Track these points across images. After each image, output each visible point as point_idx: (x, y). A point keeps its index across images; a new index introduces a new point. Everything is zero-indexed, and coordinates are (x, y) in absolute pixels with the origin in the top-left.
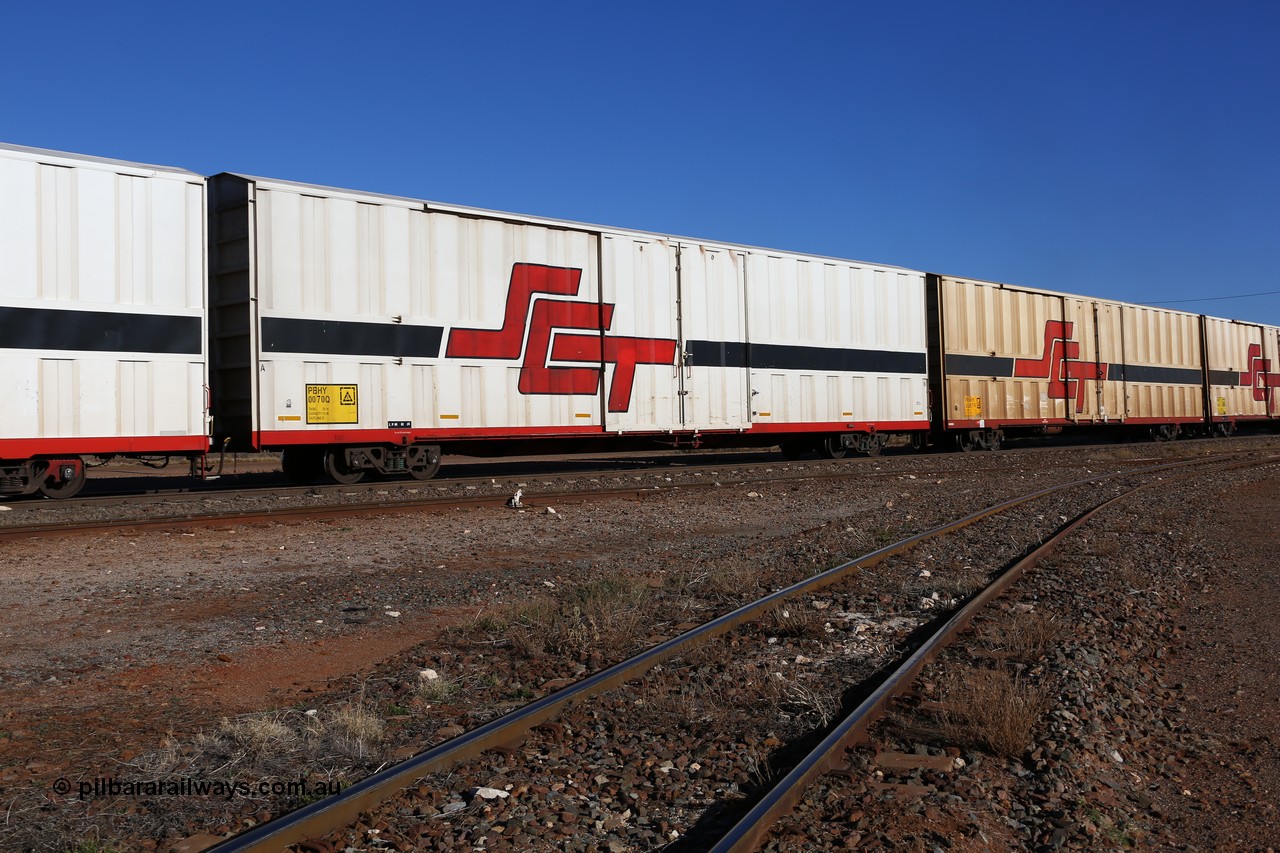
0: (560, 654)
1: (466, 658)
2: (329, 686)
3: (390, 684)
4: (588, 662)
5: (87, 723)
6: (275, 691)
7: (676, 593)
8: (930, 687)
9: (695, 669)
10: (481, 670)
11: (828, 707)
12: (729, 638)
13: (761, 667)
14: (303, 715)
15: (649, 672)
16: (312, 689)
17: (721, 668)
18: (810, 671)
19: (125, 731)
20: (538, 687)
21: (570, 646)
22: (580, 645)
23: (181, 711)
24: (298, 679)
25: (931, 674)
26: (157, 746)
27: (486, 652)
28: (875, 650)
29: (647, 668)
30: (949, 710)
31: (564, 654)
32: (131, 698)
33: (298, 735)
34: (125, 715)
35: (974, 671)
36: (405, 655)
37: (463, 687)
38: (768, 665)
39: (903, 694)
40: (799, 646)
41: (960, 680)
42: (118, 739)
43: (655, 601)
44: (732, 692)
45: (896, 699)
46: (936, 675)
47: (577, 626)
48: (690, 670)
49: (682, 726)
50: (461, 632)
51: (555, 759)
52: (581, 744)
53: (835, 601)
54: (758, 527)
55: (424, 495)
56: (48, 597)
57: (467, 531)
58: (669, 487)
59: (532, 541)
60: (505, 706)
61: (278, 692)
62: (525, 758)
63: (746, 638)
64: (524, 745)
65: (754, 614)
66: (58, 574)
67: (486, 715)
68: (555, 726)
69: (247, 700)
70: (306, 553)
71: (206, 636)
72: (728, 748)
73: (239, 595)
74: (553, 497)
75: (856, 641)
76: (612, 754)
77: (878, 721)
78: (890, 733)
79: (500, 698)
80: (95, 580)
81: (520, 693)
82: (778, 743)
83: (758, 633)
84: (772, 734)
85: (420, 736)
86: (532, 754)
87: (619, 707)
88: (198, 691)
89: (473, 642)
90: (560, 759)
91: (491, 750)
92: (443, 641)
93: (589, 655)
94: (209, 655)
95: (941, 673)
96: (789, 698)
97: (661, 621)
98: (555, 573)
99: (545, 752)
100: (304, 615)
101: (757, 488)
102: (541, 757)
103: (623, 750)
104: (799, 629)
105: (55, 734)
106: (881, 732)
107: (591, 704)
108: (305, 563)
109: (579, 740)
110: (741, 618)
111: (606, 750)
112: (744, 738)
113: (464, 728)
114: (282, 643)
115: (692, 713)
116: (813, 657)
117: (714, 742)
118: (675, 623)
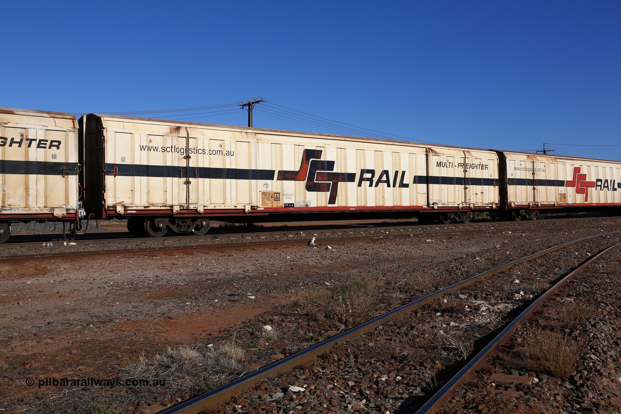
0: (332, 319)
1: (286, 320)
2: (220, 333)
3: (249, 332)
4: (346, 324)
5: (106, 347)
6: (194, 334)
7: (390, 289)
8: (519, 340)
9: (399, 328)
10: (293, 326)
11: (467, 349)
12: (416, 313)
13: (432, 327)
14: (206, 347)
15: (376, 329)
16: (212, 334)
17: (412, 328)
18: (458, 330)
19: (123, 352)
20: (321, 335)
21: (337, 315)
22: (342, 315)
23: (149, 343)
24: (205, 329)
25: (520, 333)
26: (137, 360)
27: (296, 317)
28: (491, 320)
29: (375, 327)
30: (529, 352)
31: (334, 319)
32: (126, 336)
33: (204, 357)
34: (123, 344)
35: (542, 332)
36: (257, 318)
37: (284, 334)
38: (436, 327)
39: (506, 343)
40: (452, 317)
41: (535, 337)
42: (120, 356)
43: (380, 293)
44: (418, 340)
45: (502, 346)
46: (522, 334)
47: (340, 305)
48: (397, 328)
49: (392, 357)
50: (284, 307)
51: (328, 372)
52: (341, 365)
53: (470, 294)
54: (431, 257)
55: (268, 239)
56: (91, 286)
57: (288, 257)
58: (388, 236)
59: (320, 263)
60: (305, 345)
61: (195, 335)
62: (313, 371)
63: (425, 312)
64: (314, 364)
65: (429, 301)
66: (96, 275)
67: (295, 348)
68: (329, 356)
69: (181, 339)
70: (212, 267)
71: (162, 307)
72: (416, 369)
73: (179, 287)
74: (330, 241)
75: (481, 315)
76: (357, 370)
77: (493, 357)
78: (498, 363)
79: (303, 341)
80: (112, 278)
81: (312, 338)
82: (441, 367)
83: (431, 310)
84: (437, 362)
85: (263, 359)
86: (317, 369)
87: (361, 346)
88: (158, 333)
89: (290, 312)
90: (331, 372)
91: (297, 367)
92: (275, 311)
93: (347, 320)
94: (164, 316)
95: (525, 333)
96: (447, 344)
97: (383, 303)
98: (331, 278)
99: (323, 368)
100: (209, 297)
101: (431, 237)
102: (322, 371)
103: (362, 369)
104: (452, 309)
105: (91, 352)
106: (494, 364)
107: (347, 344)
108: (211, 272)
109: (341, 363)
110: (423, 303)
111: (354, 368)
112: (423, 364)
113: (284, 355)
114: (198, 310)
115: (398, 350)
116: (459, 323)
117: (409, 365)
118: (389, 304)
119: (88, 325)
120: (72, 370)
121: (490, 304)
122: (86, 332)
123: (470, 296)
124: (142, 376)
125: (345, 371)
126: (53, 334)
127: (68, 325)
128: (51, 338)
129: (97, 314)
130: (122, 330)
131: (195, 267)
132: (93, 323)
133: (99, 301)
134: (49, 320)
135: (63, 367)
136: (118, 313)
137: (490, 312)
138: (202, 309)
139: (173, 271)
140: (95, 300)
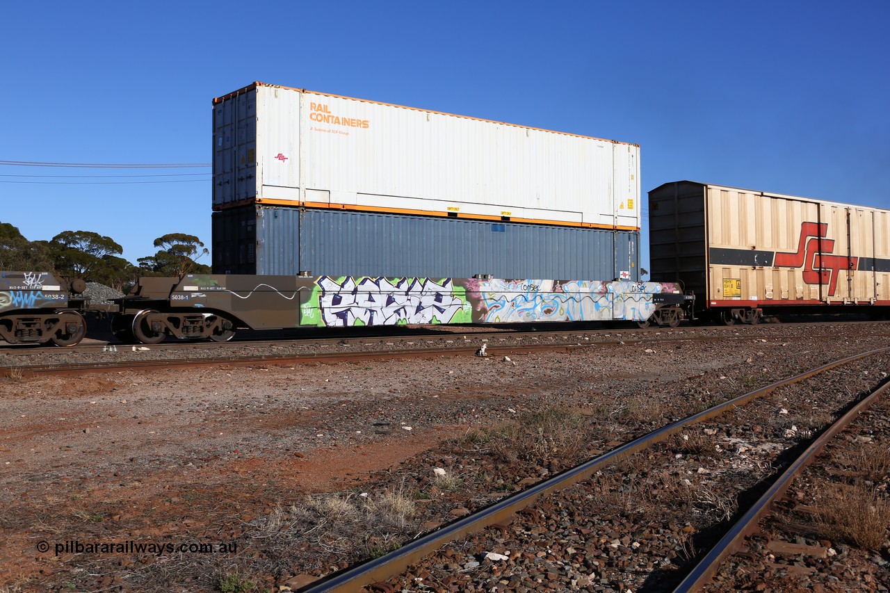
0: (528, 461)
1: (463, 461)
2: (371, 477)
3: (413, 477)
4: (549, 467)
5: (216, 495)
6: (335, 479)
8: (801, 495)
9: (626, 475)
10: (475, 470)
11: (729, 506)
12: (647, 453)
13: (673, 475)
14: (359, 497)
15: (593, 476)
16: (360, 478)
17: (644, 475)
18: (710, 479)
19: (242, 501)
20: (516, 483)
21: (536, 455)
22: (542, 455)
23: (276, 490)
24: (349, 472)
25: (800, 485)
27: (476, 457)
28: (755, 466)
29: (592, 473)
31: (532, 460)
32: (242, 480)
34: (240, 491)
35: (832, 484)
36: (420, 457)
37: (464, 481)
38: (678, 474)
39: (782, 499)
40: (699, 461)
41: (823, 490)
42: (238, 507)
43: (589, 425)
44: (655, 492)
45: (777, 503)
46: (804, 486)
47: (541, 442)
48: (622, 475)
49: (622, 515)
50: (456, 442)
51: (536, 535)
52: (552, 525)
53: (722, 429)
54: (654, 374)
55: (418, 347)
56: (179, 409)
57: (451, 372)
58: (589, 344)
59: (497, 381)
60: (495, 496)
61: (338, 480)
62: (514, 533)
63: (659, 453)
64: (513, 524)
65: (662, 436)
66: (184, 393)
67: (483, 501)
68: (533, 511)
69: (318, 484)
70: (343, 385)
71: (284, 440)
72: (658, 532)
73: (302, 412)
74: (507, 350)
75: (740, 459)
76: (575, 533)
77: (766, 518)
78: (776, 527)
79: (491, 490)
80: (207, 398)
81: (505, 487)
82: (693, 530)
83: (667, 450)
84: (688, 524)
85: (440, 514)
86: (519, 530)
87: (576, 500)
88: (285, 477)
89: (465, 450)
90: (540, 534)
91: (491, 526)
92: (444, 449)
93: (550, 462)
94: (289, 453)
95: (808, 485)
96: (699, 498)
97: (596, 439)
98: (515, 403)
99: (528, 529)
100: (348, 427)
101: (652, 346)
102: (526, 533)
103: (583, 531)
104: (698, 449)
105: (198, 501)
106: (769, 527)
107: (556, 496)
108: (344, 391)
109: (551, 522)
110: (655, 439)
111: (571, 530)
112: (668, 525)
113: (469, 509)
114: (335, 445)
115: (629, 506)
116: (710, 469)
117: (647, 527)
118: (606, 441)
119: (186, 463)
120: (176, 525)
121: (750, 443)
122: (185, 473)
123: (719, 431)
124: (278, 535)
125: (559, 533)
126: (140, 475)
127: (158, 462)
128: (139, 481)
129: (195, 448)
130: (234, 472)
131: (320, 385)
132: (192, 461)
133: (196, 430)
134: (131, 455)
135: (163, 520)
136: (224, 447)
137: (752, 455)
138: (340, 444)
139: (290, 390)
140: (190, 429)
